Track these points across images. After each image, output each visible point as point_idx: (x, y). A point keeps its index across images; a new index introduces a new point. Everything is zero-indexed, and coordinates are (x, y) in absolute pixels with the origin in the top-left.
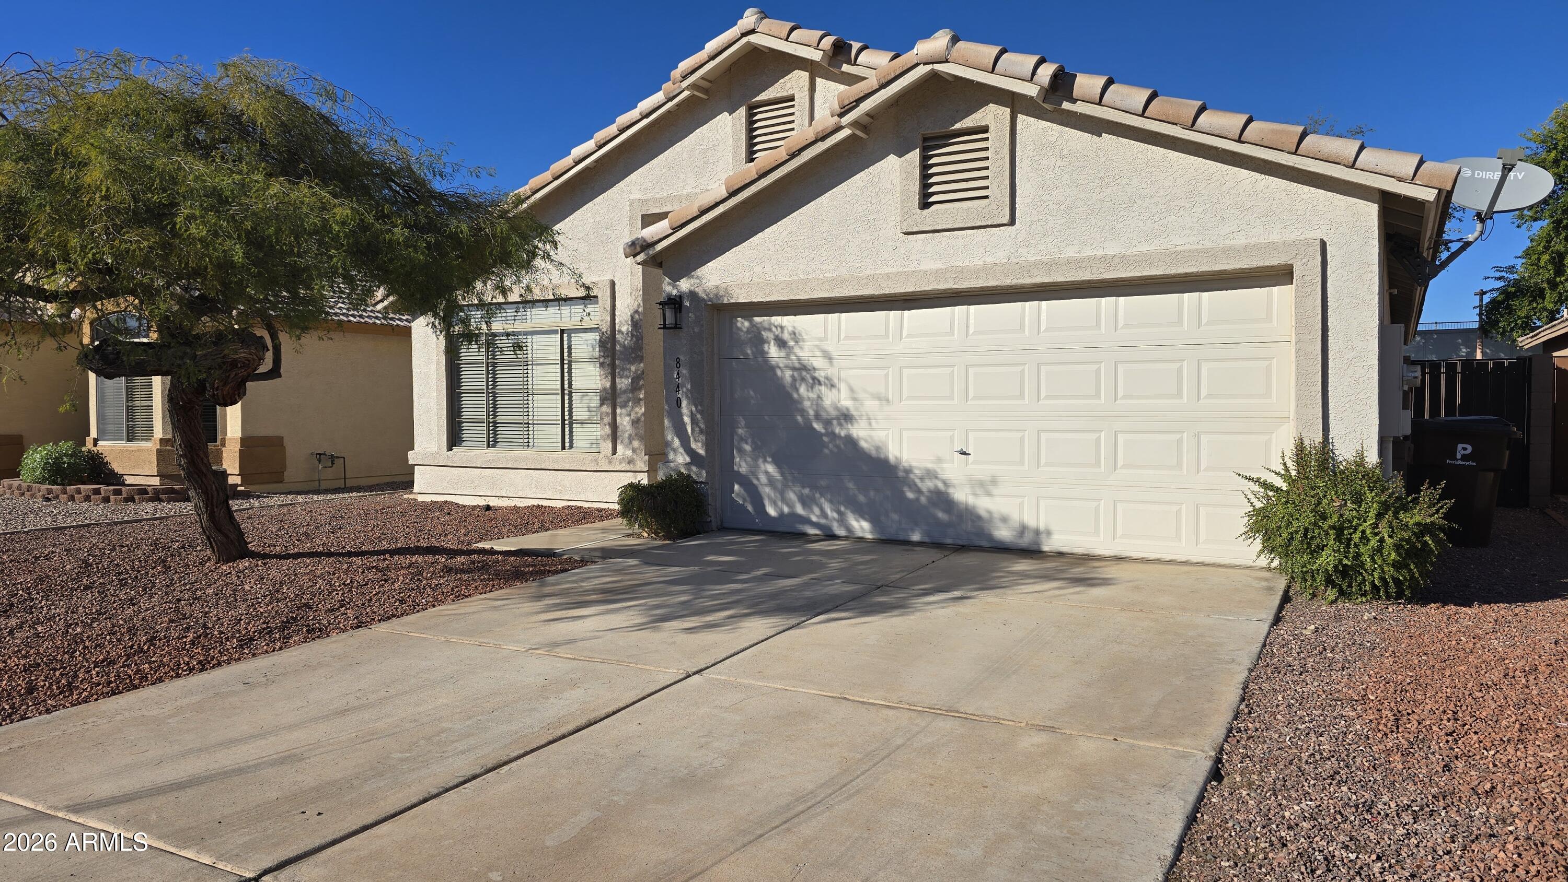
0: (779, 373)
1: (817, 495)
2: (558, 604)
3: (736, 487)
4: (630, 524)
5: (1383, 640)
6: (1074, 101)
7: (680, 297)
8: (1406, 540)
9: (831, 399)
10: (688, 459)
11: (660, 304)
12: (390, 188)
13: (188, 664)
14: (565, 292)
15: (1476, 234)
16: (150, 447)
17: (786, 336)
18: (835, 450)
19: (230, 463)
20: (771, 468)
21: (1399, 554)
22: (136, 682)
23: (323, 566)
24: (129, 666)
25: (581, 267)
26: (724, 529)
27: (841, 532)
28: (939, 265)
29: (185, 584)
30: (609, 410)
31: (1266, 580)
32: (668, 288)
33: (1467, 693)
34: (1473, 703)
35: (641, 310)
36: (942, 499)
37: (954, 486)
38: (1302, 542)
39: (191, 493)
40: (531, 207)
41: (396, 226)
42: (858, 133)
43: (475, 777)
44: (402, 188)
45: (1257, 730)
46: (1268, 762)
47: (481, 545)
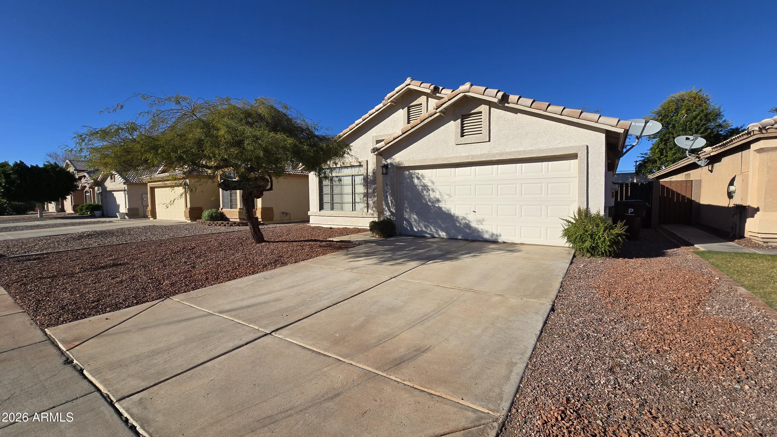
0: (418, 187)
1: (429, 225)
2: (352, 257)
3: (405, 222)
4: (373, 233)
5: (605, 269)
6: (509, 103)
7: (388, 165)
8: (612, 238)
9: (432, 195)
10: (390, 214)
11: (382, 167)
12: (303, 134)
13: (249, 272)
14: (353, 164)
15: (636, 143)
16: (237, 210)
17: (420, 176)
18: (435, 211)
19: (259, 215)
20: (415, 217)
21: (610, 243)
22: (235, 277)
23: (285, 245)
24: (233, 273)
25: (358, 156)
26: (401, 235)
27: (437, 236)
28: (467, 154)
29: (247, 250)
30: (366, 199)
31: (568, 250)
32: (384, 162)
33: (632, 285)
34: (634, 288)
35: (376, 169)
36: (468, 226)
37: (471, 222)
38: (579, 239)
39: (249, 224)
40: (343, 139)
41: (305, 145)
42: (442, 114)
43: (330, 306)
44: (306, 134)
45: (565, 296)
46: (569, 306)
47: (329, 239)
